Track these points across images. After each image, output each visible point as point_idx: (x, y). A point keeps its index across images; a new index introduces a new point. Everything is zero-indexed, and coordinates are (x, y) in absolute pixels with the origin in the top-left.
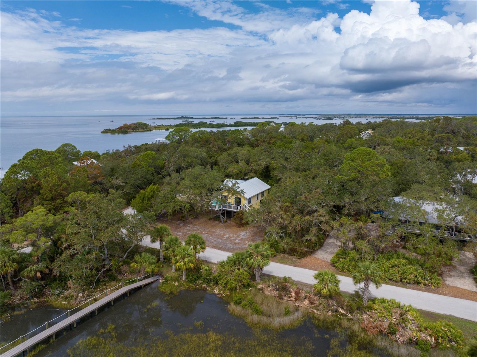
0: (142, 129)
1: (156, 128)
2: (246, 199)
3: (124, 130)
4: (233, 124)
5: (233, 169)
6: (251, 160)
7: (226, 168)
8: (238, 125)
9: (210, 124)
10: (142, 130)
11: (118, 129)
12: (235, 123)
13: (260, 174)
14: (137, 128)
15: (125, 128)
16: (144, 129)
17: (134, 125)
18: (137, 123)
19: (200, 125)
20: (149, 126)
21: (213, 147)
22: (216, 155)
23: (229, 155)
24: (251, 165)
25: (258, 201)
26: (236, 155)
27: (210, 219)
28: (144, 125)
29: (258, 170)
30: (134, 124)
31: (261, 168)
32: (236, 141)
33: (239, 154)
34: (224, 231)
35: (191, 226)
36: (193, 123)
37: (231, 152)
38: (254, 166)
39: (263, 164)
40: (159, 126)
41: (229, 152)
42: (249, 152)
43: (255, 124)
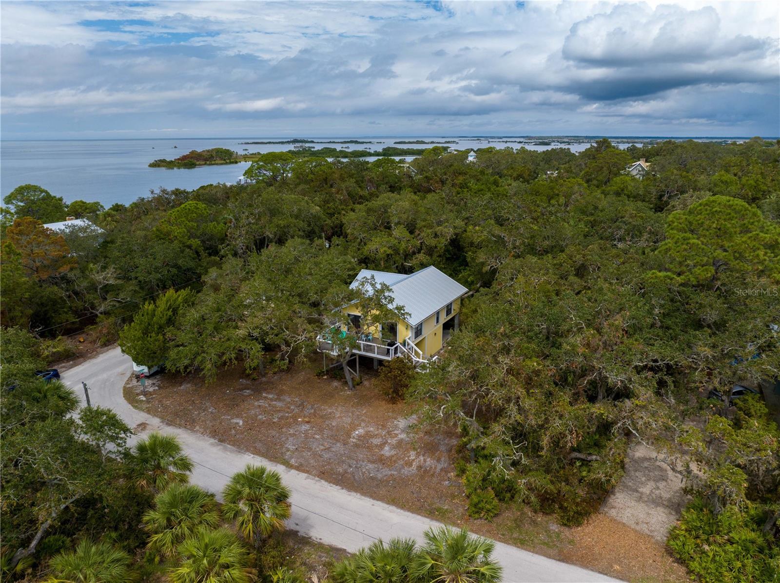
0: (222, 159)
1: (247, 159)
2: (409, 328)
3: (190, 161)
4: (381, 151)
5: (378, 245)
6: (420, 224)
7: (363, 243)
8: (390, 153)
9: (341, 151)
10: (223, 162)
11: (178, 159)
12: (384, 149)
13: (440, 256)
14: (213, 157)
15: (192, 158)
16: (225, 160)
17: (208, 153)
18: (213, 150)
19: (323, 153)
20: (235, 155)
21: (337, 193)
22: (343, 209)
23: (369, 211)
24: (419, 234)
25: (438, 326)
26: (386, 212)
27: (320, 375)
28: (226, 153)
29: (436, 247)
30: (208, 151)
31: (443, 242)
32: (386, 180)
33: (392, 210)
34: (353, 413)
35: (271, 396)
36: (312, 149)
37: (376, 203)
38: (426, 236)
39: (448, 232)
40: (253, 154)
41: (370, 204)
42: (416, 204)
43: (420, 152)
